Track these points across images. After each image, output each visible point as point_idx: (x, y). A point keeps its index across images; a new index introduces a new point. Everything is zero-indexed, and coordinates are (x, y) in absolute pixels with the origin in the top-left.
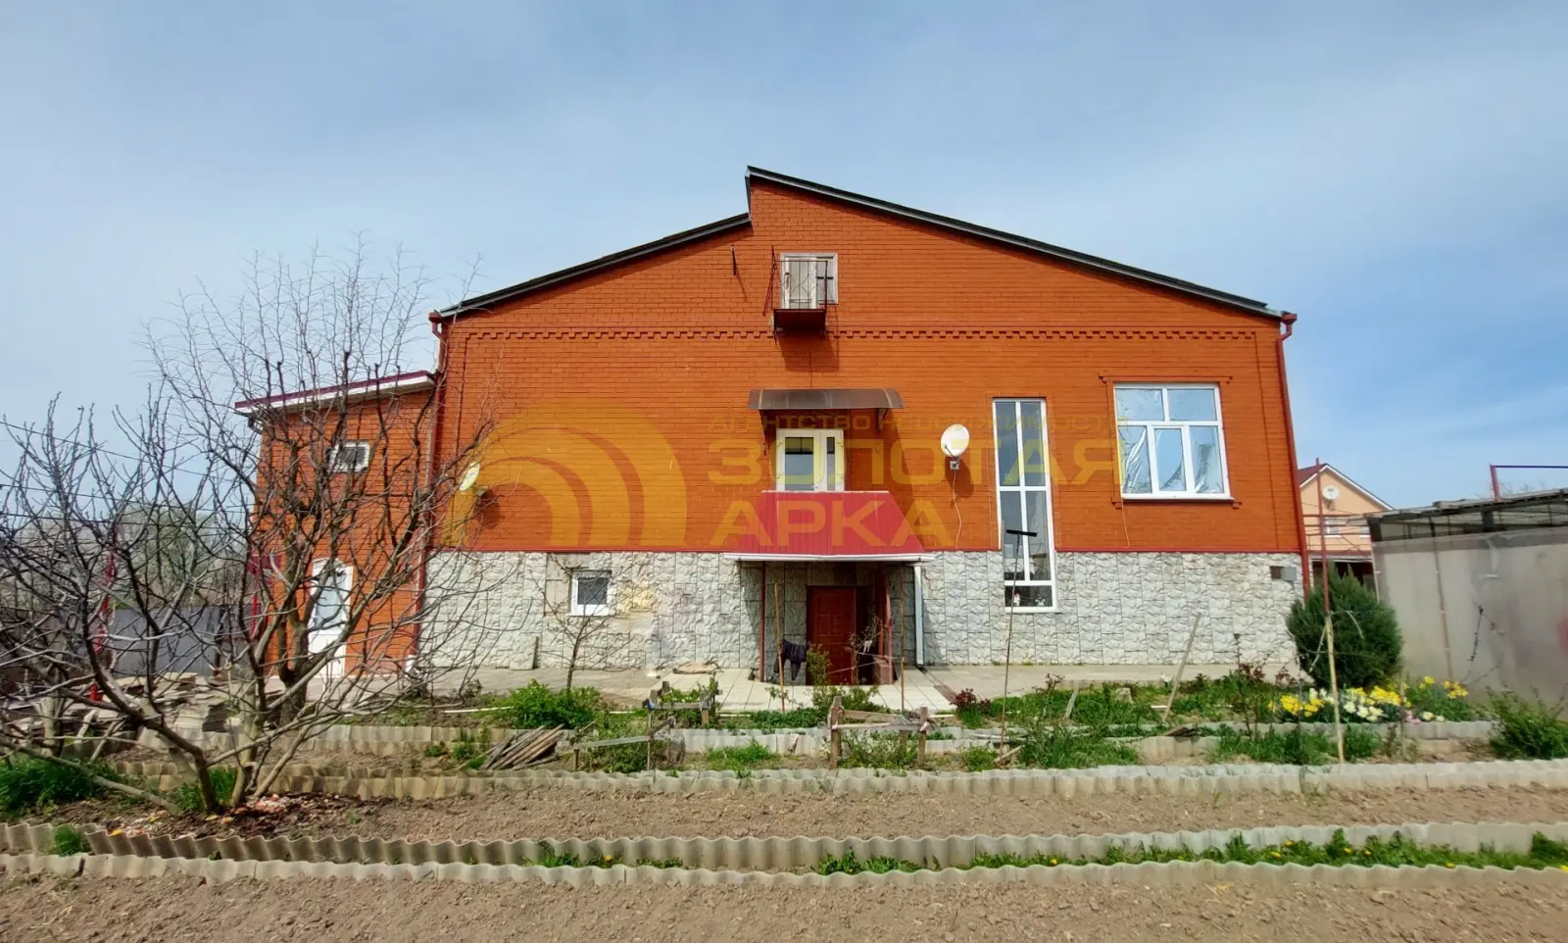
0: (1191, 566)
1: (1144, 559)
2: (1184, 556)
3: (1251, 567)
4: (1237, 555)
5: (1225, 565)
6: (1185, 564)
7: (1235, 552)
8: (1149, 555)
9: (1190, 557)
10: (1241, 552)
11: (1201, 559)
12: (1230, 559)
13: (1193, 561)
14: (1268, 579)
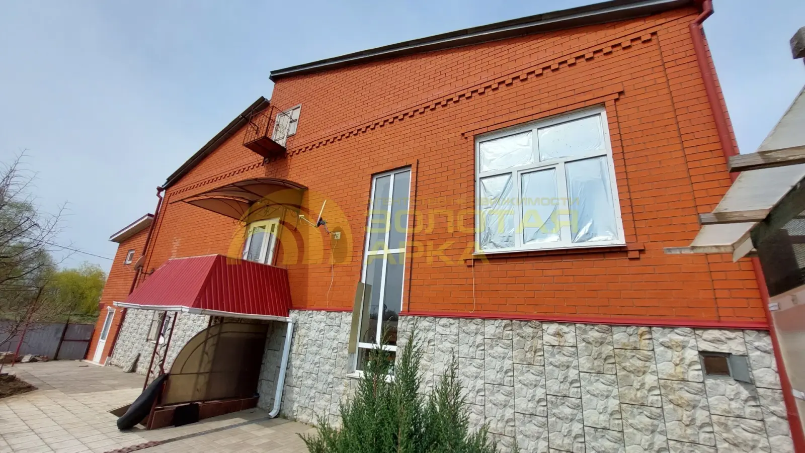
0: (554, 341)
1: (491, 328)
2: (545, 326)
3: (659, 350)
4: (630, 330)
5: (611, 343)
6: (547, 338)
7: (628, 325)
8: (497, 323)
9: (553, 328)
10: (638, 325)
11: (570, 333)
12: (620, 335)
13: (558, 334)
14: (696, 373)
